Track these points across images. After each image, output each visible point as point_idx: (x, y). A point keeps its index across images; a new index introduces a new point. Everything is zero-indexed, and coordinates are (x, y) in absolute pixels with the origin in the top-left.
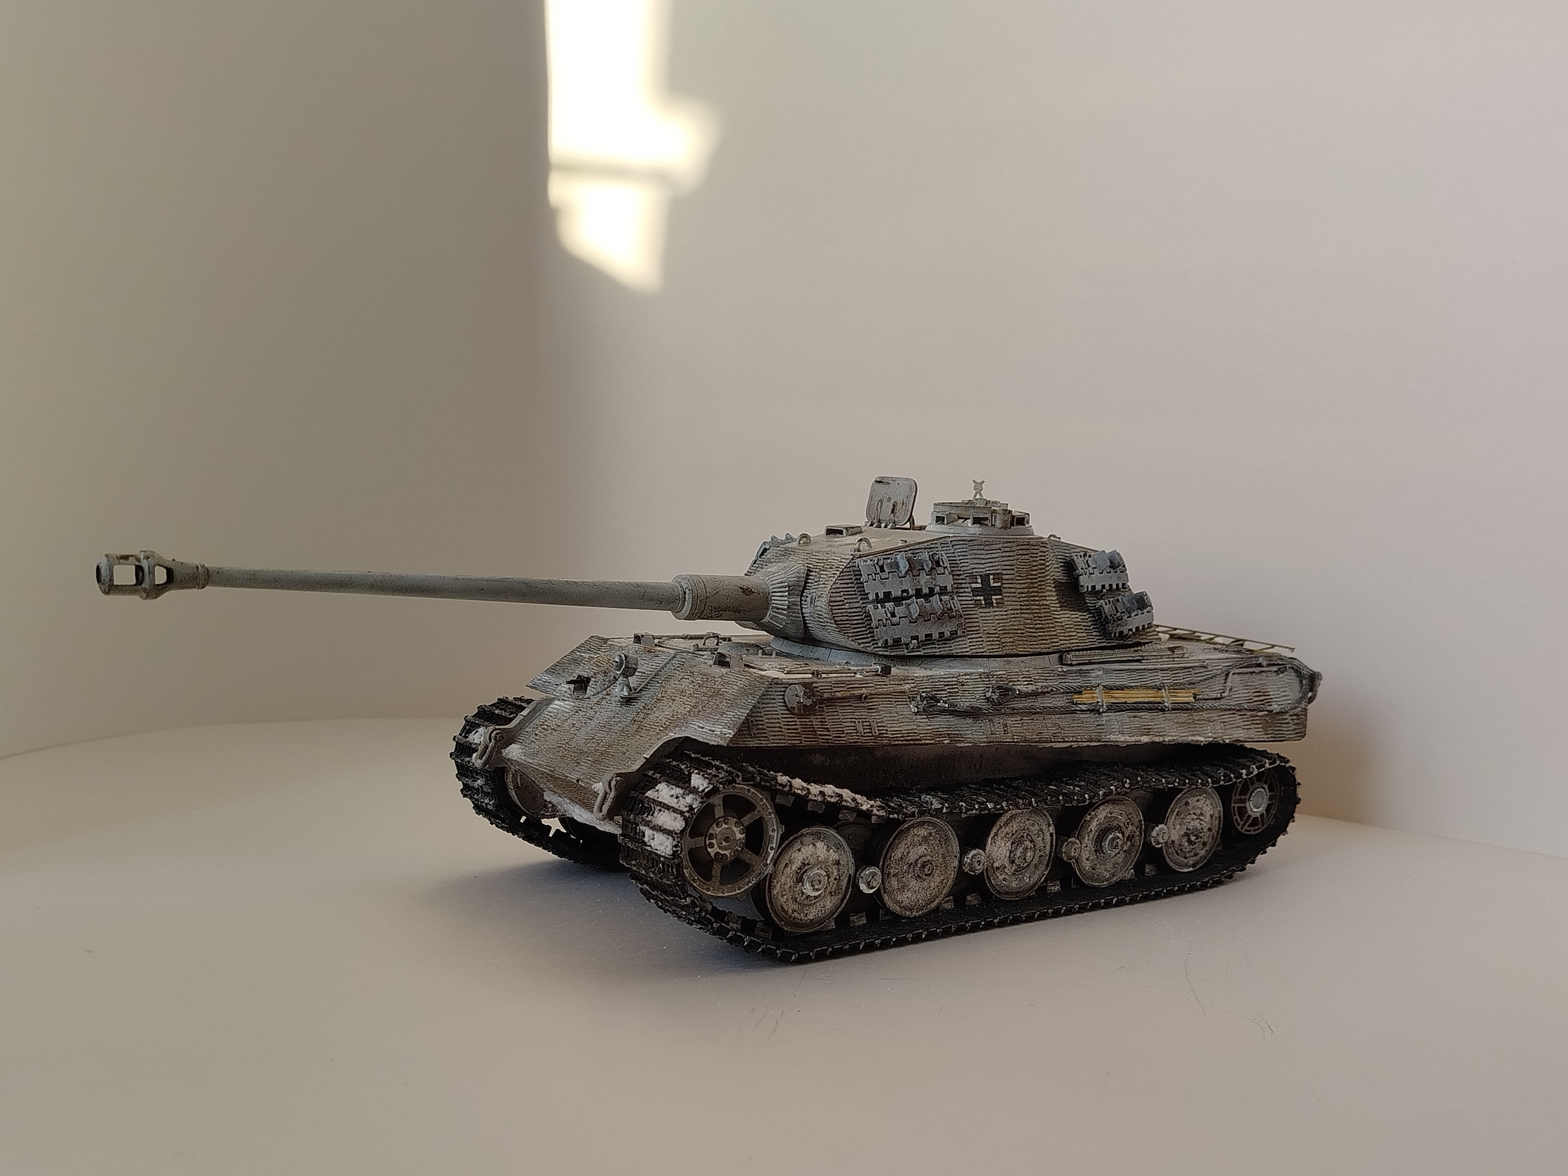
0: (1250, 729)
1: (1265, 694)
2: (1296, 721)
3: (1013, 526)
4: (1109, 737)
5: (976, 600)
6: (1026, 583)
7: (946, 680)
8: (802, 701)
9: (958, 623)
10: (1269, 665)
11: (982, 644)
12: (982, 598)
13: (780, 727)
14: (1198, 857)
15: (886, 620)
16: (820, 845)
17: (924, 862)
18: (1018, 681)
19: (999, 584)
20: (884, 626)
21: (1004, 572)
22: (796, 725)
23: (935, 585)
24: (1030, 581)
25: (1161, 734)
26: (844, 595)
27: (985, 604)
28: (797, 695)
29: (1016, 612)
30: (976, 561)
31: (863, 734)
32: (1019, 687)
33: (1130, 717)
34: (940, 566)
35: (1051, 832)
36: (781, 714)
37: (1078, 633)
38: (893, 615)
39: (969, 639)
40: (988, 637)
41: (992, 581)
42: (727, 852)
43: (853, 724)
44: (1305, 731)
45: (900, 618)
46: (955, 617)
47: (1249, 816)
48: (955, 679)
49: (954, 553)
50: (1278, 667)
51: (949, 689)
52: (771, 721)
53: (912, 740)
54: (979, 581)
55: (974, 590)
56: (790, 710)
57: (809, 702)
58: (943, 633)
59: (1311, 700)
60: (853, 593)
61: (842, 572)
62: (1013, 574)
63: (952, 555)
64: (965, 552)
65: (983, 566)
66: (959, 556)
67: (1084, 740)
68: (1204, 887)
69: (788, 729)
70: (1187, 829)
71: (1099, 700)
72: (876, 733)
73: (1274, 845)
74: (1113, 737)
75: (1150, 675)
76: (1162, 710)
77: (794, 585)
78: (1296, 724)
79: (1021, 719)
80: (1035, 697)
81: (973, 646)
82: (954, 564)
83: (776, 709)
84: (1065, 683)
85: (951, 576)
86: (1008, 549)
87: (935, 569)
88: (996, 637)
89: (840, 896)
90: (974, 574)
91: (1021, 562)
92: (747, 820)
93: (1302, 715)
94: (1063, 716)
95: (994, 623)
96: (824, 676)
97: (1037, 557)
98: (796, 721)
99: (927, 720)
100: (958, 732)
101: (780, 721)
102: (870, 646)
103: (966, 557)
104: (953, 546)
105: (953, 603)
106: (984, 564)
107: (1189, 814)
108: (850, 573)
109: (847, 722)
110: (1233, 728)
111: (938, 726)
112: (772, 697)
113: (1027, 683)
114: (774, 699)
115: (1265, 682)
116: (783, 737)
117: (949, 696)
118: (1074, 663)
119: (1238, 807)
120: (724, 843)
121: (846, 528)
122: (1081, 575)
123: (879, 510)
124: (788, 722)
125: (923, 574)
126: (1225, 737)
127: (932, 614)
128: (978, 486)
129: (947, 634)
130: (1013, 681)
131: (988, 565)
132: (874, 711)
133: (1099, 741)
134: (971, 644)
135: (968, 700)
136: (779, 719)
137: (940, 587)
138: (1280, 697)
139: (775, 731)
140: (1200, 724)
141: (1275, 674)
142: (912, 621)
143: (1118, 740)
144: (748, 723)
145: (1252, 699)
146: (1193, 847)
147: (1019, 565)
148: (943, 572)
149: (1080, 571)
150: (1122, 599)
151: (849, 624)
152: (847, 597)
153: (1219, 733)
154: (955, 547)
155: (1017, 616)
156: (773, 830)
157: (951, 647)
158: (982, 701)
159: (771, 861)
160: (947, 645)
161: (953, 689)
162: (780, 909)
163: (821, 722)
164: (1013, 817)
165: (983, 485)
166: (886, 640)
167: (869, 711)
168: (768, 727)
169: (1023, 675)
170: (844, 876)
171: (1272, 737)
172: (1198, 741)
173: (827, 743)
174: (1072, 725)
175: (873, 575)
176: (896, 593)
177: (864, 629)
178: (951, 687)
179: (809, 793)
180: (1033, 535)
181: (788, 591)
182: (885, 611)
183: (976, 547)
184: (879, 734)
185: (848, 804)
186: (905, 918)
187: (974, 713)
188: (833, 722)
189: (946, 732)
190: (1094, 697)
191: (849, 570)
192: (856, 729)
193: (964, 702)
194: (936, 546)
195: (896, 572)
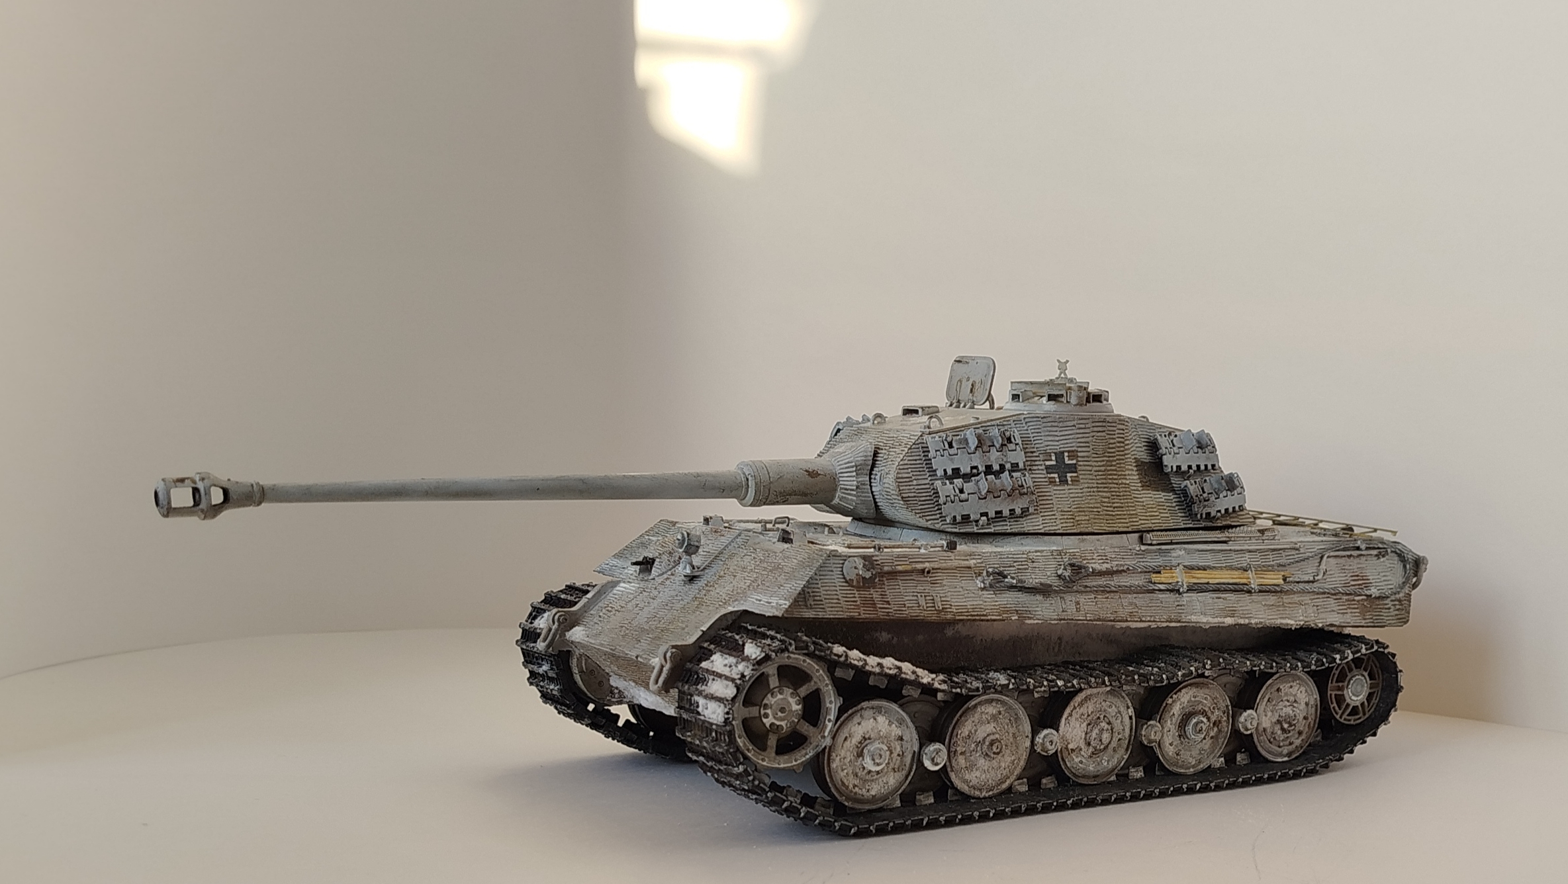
0: (1347, 613)
1: (1364, 578)
2: (1398, 607)
3: (1089, 402)
4: (1190, 617)
5: (1050, 478)
6: (1103, 461)
7: (1015, 556)
8: (861, 573)
9: (1029, 500)
10: (1367, 549)
11: (1055, 522)
12: (1056, 475)
13: (838, 599)
14: (1294, 746)
15: (955, 496)
16: (881, 719)
17: (993, 740)
18: (1093, 559)
19: (1074, 462)
20: (952, 502)
21: (1079, 449)
22: (855, 597)
23: (1007, 462)
24: (1107, 459)
25: (1247, 616)
26: (912, 471)
27: (1060, 481)
28: (856, 568)
29: (1092, 490)
30: (1050, 438)
31: (925, 608)
32: (1093, 566)
33: (1213, 598)
34: (1011, 442)
35: (1130, 714)
36: (840, 586)
37: (1160, 513)
38: (961, 491)
39: (1042, 516)
40: (1062, 515)
41: (1066, 459)
42: (783, 723)
43: (915, 598)
44: (1408, 617)
45: (968, 494)
46: (1027, 494)
47: (1348, 705)
48: (1025, 556)
49: (1027, 430)
50: (1378, 550)
51: (1019, 565)
52: (829, 592)
53: (977, 615)
54: (1053, 458)
55: (1047, 468)
56: (849, 582)
57: (868, 575)
58: (1014, 510)
59: (1415, 586)
60: (921, 469)
61: (910, 449)
62: (1089, 452)
63: (1026, 432)
64: (1039, 429)
65: (1057, 443)
66: (1032, 433)
67: (1162, 620)
68: (1297, 776)
69: (846, 601)
70: (1279, 716)
71: (1180, 580)
72: (939, 607)
73: (1374, 734)
74: (1194, 618)
75: (1236, 556)
76: (1249, 592)
77: (861, 465)
78: (1398, 610)
79: (1095, 598)
80: (1110, 576)
81: (1046, 523)
82: (1026, 441)
83: (833, 581)
84: (1143, 562)
85: (1023, 452)
86: (1083, 426)
87: (1005, 445)
88: (1071, 515)
89: (904, 773)
90: (1048, 451)
91: (1096, 439)
92: (804, 691)
93: (1405, 600)
94: (1140, 596)
95: (1068, 501)
96: (885, 550)
97: (1114, 434)
98: (854, 594)
99: (994, 596)
100: (1027, 609)
101: (838, 593)
102: (938, 523)
103: (1039, 434)
104: (1026, 423)
105: (1025, 480)
106: (1058, 441)
107: (1282, 701)
108: (918, 450)
109: (909, 596)
110: (1326, 612)
111: (1006, 603)
112: (830, 569)
113: (1102, 561)
114: (832, 571)
115: (1364, 566)
116: (841, 609)
117: (1018, 572)
118: (1154, 542)
119: (1335, 695)
120: (780, 714)
121: (922, 408)
122: (1165, 455)
123: (958, 390)
124: (847, 594)
125: (993, 450)
126: (1317, 621)
127: (1002, 490)
128: (1063, 366)
129: (1018, 511)
130: (1087, 559)
131: (1062, 442)
132: (938, 585)
133: (1179, 622)
134: (1044, 522)
135: (1038, 577)
136: (837, 591)
137: (1012, 464)
138: (1381, 582)
139: (832, 603)
140: (1289, 607)
141: (1377, 558)
142: (981, 497)
143: (1199, 621)
144: (804, 594)
145: (1349, 583)
146: (1288, 735)
147: (1095, 442)
148: (1014, 448)
149: (1163, 451)
150: (1209, 479)
151: (916, 500)
152: (915, 473)
153: (1312, 616)
154: (1029, 424)
155: (1094, 494)
156: (831, 702)
157: (1023, 524)
158: (1053, 578)
159: (829, 733)
160: (1019, 523)
161: (1022, 565)
162: (840, 783)
163: (881, 595)
164: (1087, 699)
165: (1067, 365)
166: (955, 517)
167: (932, 585)
168: (825, 599)
169: (1098, 553)
170: (907, 752)
171: (1370, 622)
172: (1287, 624)
173: (886, 616)
174: (1150, 605)
175: (941, 451)
176: (965, 469)
177: (932, 506)
178: (1020, 563)
179: (866, 664)
180: (1113, 412)
181: (855, 471)
182: (954, 487)
183: (1049, 424)
184: (943, 608)
185: (908, 677)
186: (974, 798)
187: (1044, 590)
188: (893, 595)
189: (1014, 609)
190: (1173, 577)
191: (917, 446)
192: (918, 603)
193: (1033, 580)
194: (1009, 423)
195: (965, 448)
